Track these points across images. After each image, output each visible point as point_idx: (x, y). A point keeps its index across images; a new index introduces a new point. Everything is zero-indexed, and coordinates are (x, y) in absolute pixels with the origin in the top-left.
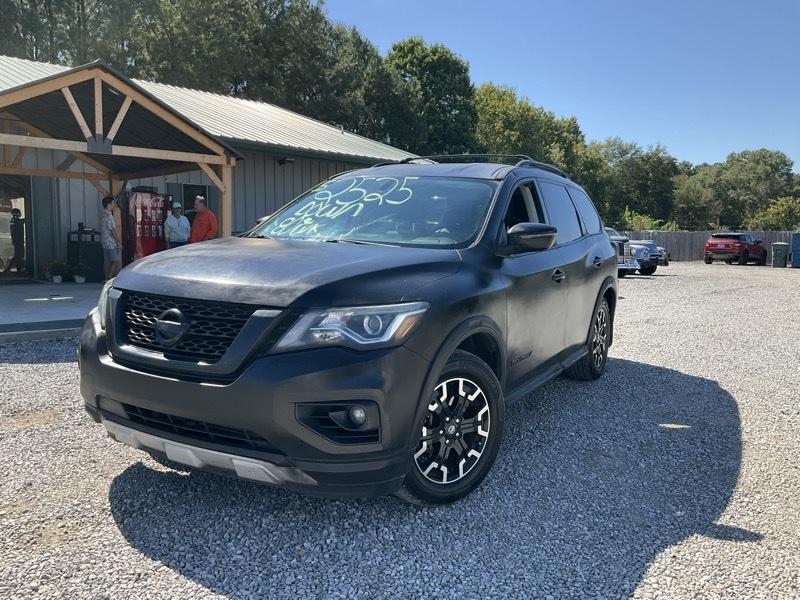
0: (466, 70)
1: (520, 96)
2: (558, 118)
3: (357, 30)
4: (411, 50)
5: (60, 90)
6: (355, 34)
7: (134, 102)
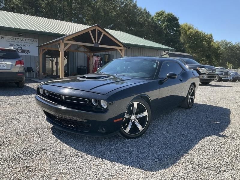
0: (178, 20)
1: (195, 28)
2: (206, 33)
3: (146, 9)
4: (161, 14)
5: (89, 32)
6: (145, 10)
7: (104, 34)
